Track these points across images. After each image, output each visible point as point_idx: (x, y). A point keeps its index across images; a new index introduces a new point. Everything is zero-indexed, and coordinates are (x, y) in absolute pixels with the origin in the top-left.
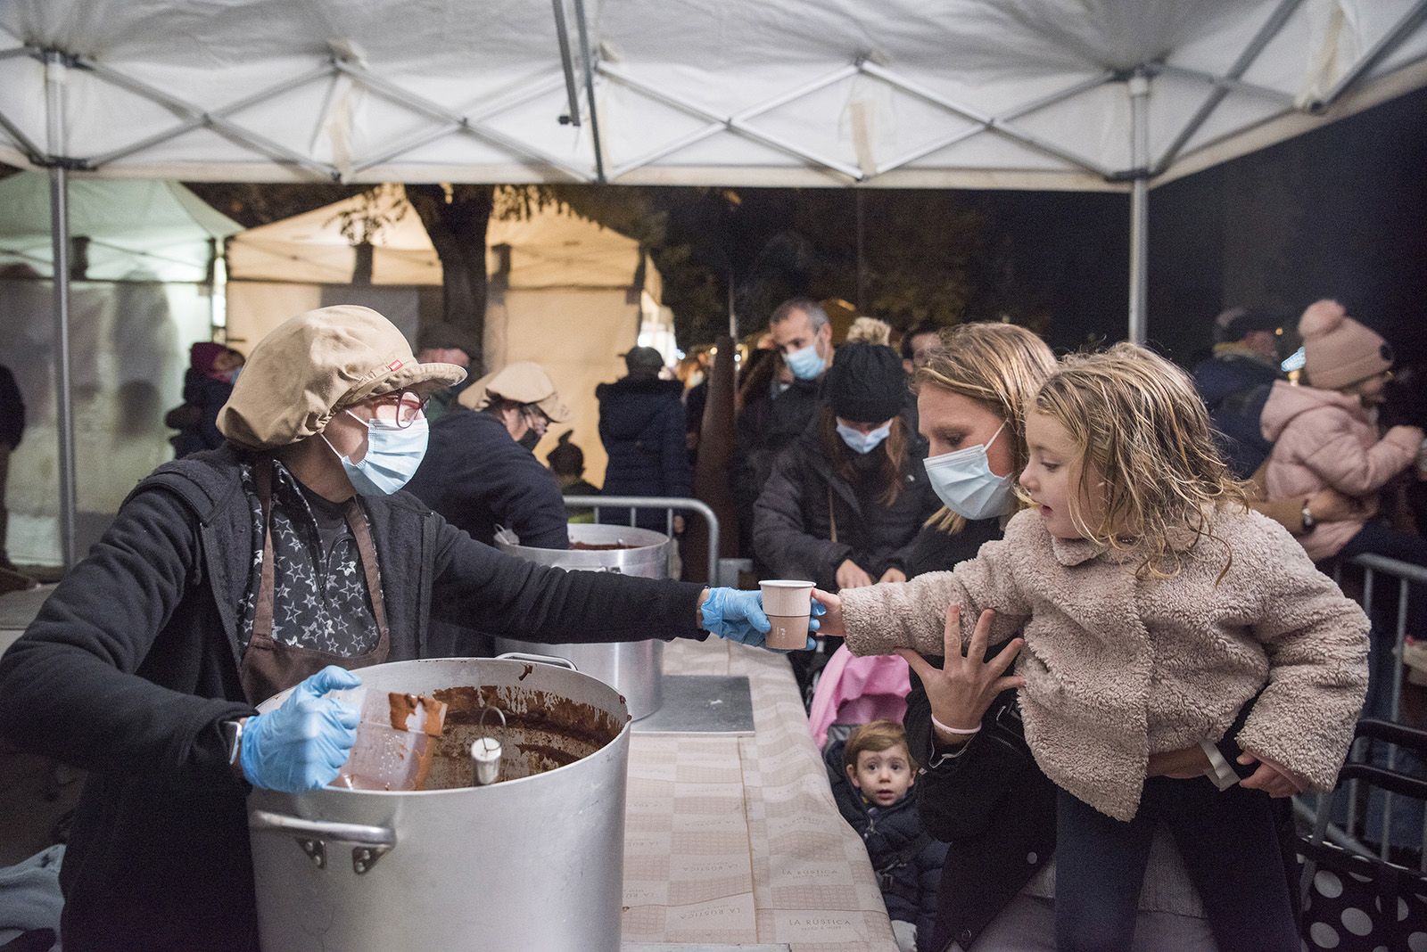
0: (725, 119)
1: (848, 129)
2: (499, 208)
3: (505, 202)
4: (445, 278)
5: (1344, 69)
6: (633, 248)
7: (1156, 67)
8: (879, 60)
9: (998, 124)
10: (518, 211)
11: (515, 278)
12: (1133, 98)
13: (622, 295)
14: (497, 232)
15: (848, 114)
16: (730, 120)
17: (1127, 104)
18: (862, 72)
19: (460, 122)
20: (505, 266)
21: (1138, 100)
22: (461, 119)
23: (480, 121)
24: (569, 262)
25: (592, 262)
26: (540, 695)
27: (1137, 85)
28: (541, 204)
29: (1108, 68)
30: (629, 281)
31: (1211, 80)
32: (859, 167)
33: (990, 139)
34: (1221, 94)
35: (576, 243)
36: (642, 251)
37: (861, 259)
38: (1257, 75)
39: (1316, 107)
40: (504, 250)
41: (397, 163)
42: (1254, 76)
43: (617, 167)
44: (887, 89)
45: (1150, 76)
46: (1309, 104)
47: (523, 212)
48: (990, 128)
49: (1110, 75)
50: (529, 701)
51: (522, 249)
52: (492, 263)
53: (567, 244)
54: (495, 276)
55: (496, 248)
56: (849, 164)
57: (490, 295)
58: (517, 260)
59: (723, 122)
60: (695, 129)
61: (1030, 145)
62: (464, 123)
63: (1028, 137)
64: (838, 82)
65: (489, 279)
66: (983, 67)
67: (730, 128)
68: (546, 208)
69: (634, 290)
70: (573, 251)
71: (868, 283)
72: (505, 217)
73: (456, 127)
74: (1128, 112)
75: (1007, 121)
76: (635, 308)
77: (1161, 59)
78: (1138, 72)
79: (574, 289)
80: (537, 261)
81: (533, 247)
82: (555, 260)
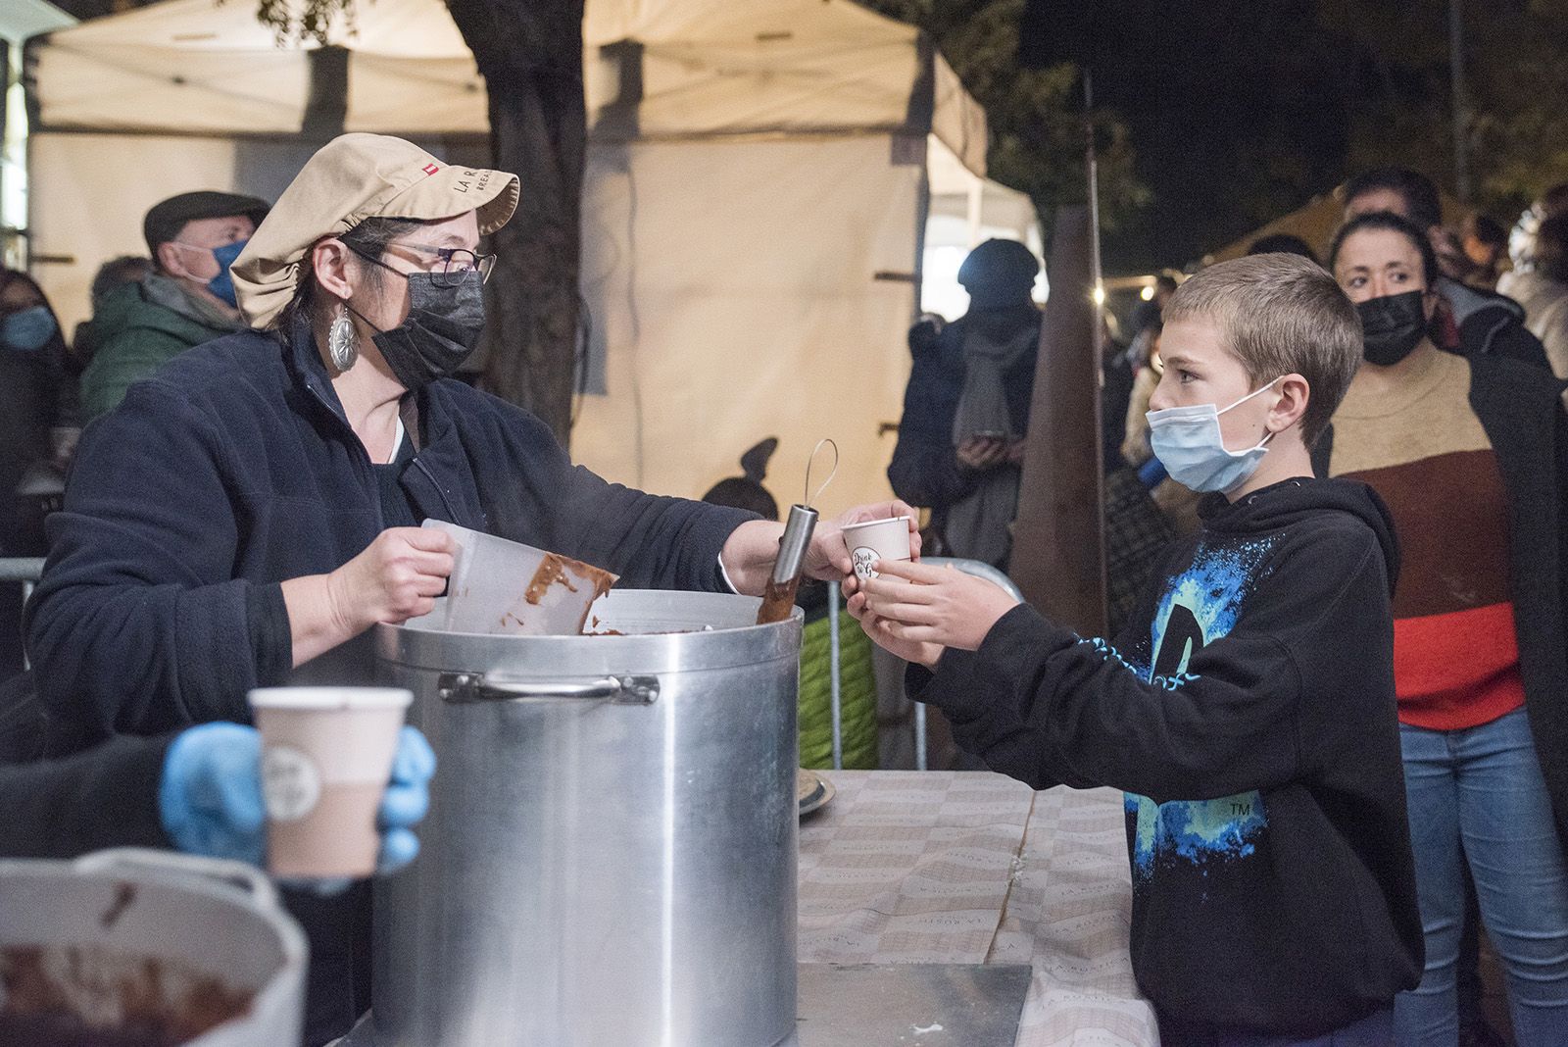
4: (493, 116)
6: (910, 42)
11: (653, 114)
13: (883, 144)
14: (607, 15)
20: (631, 89)
24: (767, 76)
25: (816, 74)
26: (152, 969)
30: (898, 113)
35: (785, 36)
36: (925, 52)
37: (1458, 86)
40: (627, 55)
50: (127, 988)
51: (667, 52)
52: (598, 84)
53: (764, 38)
54: (607, 110)
55: (609, 51)
57: (591, 151)
58: (656, 76)
65: (592, 119)
69: (910, 132)
70: (776, 52)
71: (1476, 141)
76: (916, 171)
79: (777, 135)
80: (697, 76)
81: (689, 45)
82: (737, 73)
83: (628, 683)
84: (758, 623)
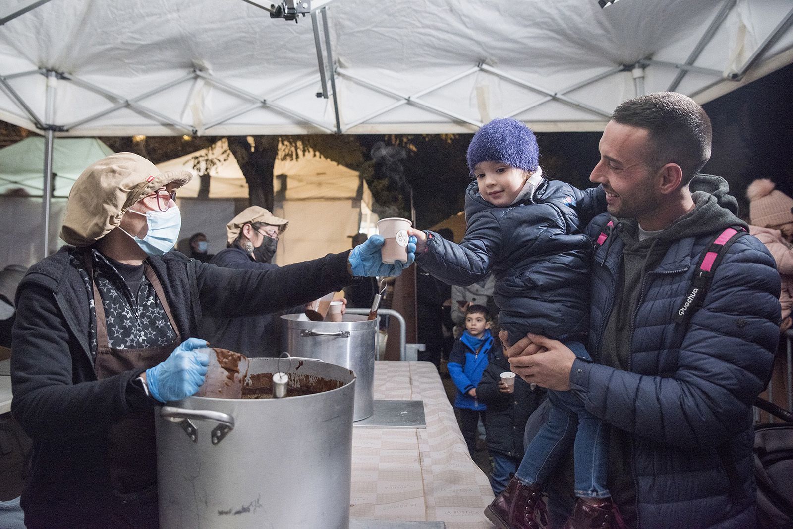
0: (407, 97)
1: (475, 101)
2: (281, 154)
3: (284, 150)
4: (250, 193)
5: (748, 56)
6: (357, 176)
7: (647, 62)
8: (490, 62)
9: (558, 96)
10: (291, 156)
11: (289, 194)
12: (635, 79)
13: (350, 202)
14: (280, 167)
15: (475, 92)
16: (409, 97)
17: (632, 83)
18: (482, 70)
19: (262, 102)
20: (284, 187)
21: (638, 80)
22: (263, 100)
23: (272, 101)
24: (320, 184)
25: (333, 184)
26: (307, 377)
27: (637, 72)
28: (304, 151)
29: (620, 64)
30: (354, 194)
31: (677, 67)
32: (482, 122)
33: (554, 105)
34: (683, 74)
35: (323, 174)
36: (361, 178)
38: (702, 62)
39: (735, 77)
40: (283, 178)
41: (227, 124)
42: (700, 63)
43: (347, 124)
44: (496, 79)
45: (644, 67)
46: (731, 75)
47: (294, 156)
48: (555, 98)
49: (621, 67)
50: (301, 381)
51: (293, 178)
52: (276, 185)
53: (318, 174)
54: (278, 192)
55: (279, 177)
56: (477, 121)
57: (275, 203)
58: (290, 184)
59: (406, 99)
60: (390, 103)
61: (578, 107)
62: (264, 102)
63: (577, 103)
64: (468, 75)
65: (275, 194)
66: (549, 65)
67: (409, 102)
68: (307, 153)
69: (357, 200)
70: (322, 178)
72: (284, 159)
73: (260, 104)
74: (633, 87)
75: (563, 94)
76: (358, 209)
77: (649, 58)
78: (637, 65)
79: (322, 200)
80: (301, 184)
81: (299, 176)
82: (311, 183)
83: (344, 332)
84: (368, 320)
